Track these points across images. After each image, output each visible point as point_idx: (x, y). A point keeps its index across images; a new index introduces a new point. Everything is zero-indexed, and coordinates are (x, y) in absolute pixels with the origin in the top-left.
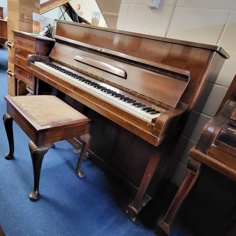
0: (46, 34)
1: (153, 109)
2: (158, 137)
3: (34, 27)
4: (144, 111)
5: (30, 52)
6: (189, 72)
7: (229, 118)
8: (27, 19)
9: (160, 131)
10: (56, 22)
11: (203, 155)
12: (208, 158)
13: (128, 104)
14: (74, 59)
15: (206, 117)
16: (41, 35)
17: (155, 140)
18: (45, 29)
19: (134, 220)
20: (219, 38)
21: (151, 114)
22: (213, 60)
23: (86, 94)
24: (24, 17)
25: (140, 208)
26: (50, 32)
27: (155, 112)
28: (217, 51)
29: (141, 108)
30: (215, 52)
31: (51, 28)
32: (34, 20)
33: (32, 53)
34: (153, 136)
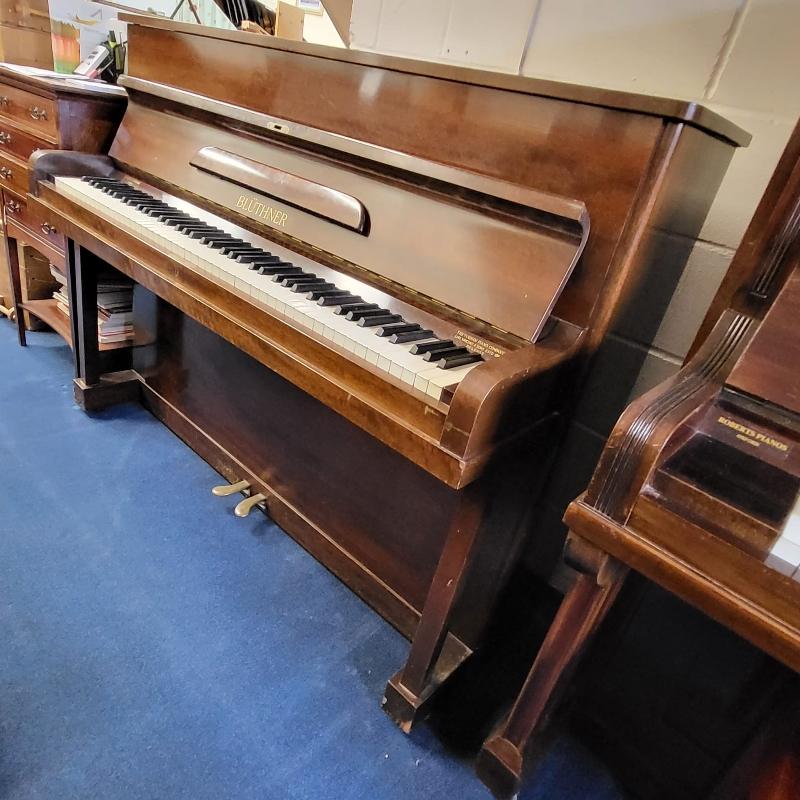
0: (100, 71)
1: (458, 345)
2: (461, 454)
3: (57, 47)
4: (420, 357)
5: (43, 143)
6: (580, 208)
7: (720, 380)
8: (32, 15)
9: (466, 434)
10: (125, 24)
11: (613, 526)
12: (628, 537)
13: (367, 330)
14: (191, 164)
15: (670, 363)
16: (84, 78)
17: (452, 465)
18: (95, 53)
19: (407, 727)
20: (718, 65)
21: (446, 368)
22: (672, 158)
23: (222, 297)
24: (18, 8)
25: (426, 692)
26: (114, 62)
27: (465, 360)
28: (686, 123)
29: (412, 346)
30: (681, 126)
31: (116, 46)
32: (54, 21)
33: (49, 146)
34: (445, 450)
